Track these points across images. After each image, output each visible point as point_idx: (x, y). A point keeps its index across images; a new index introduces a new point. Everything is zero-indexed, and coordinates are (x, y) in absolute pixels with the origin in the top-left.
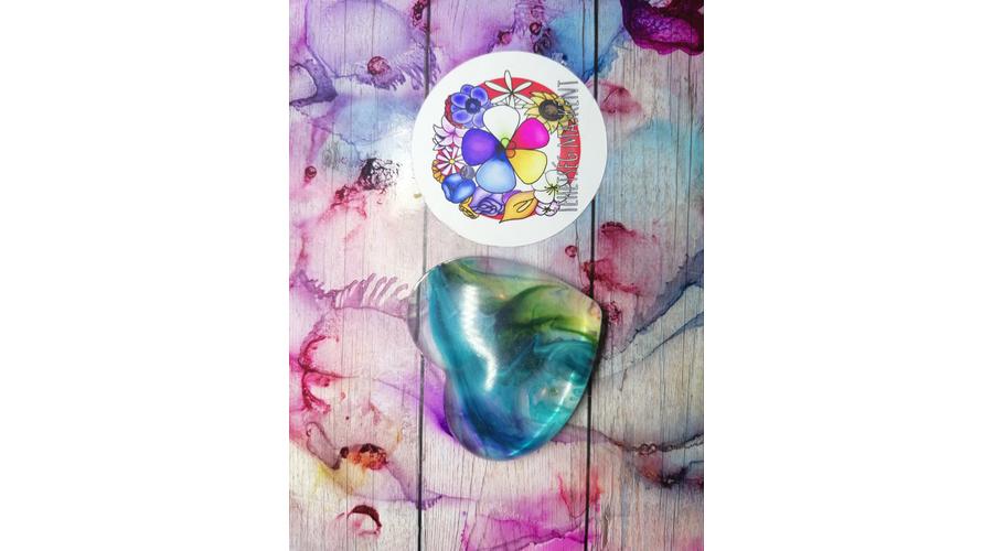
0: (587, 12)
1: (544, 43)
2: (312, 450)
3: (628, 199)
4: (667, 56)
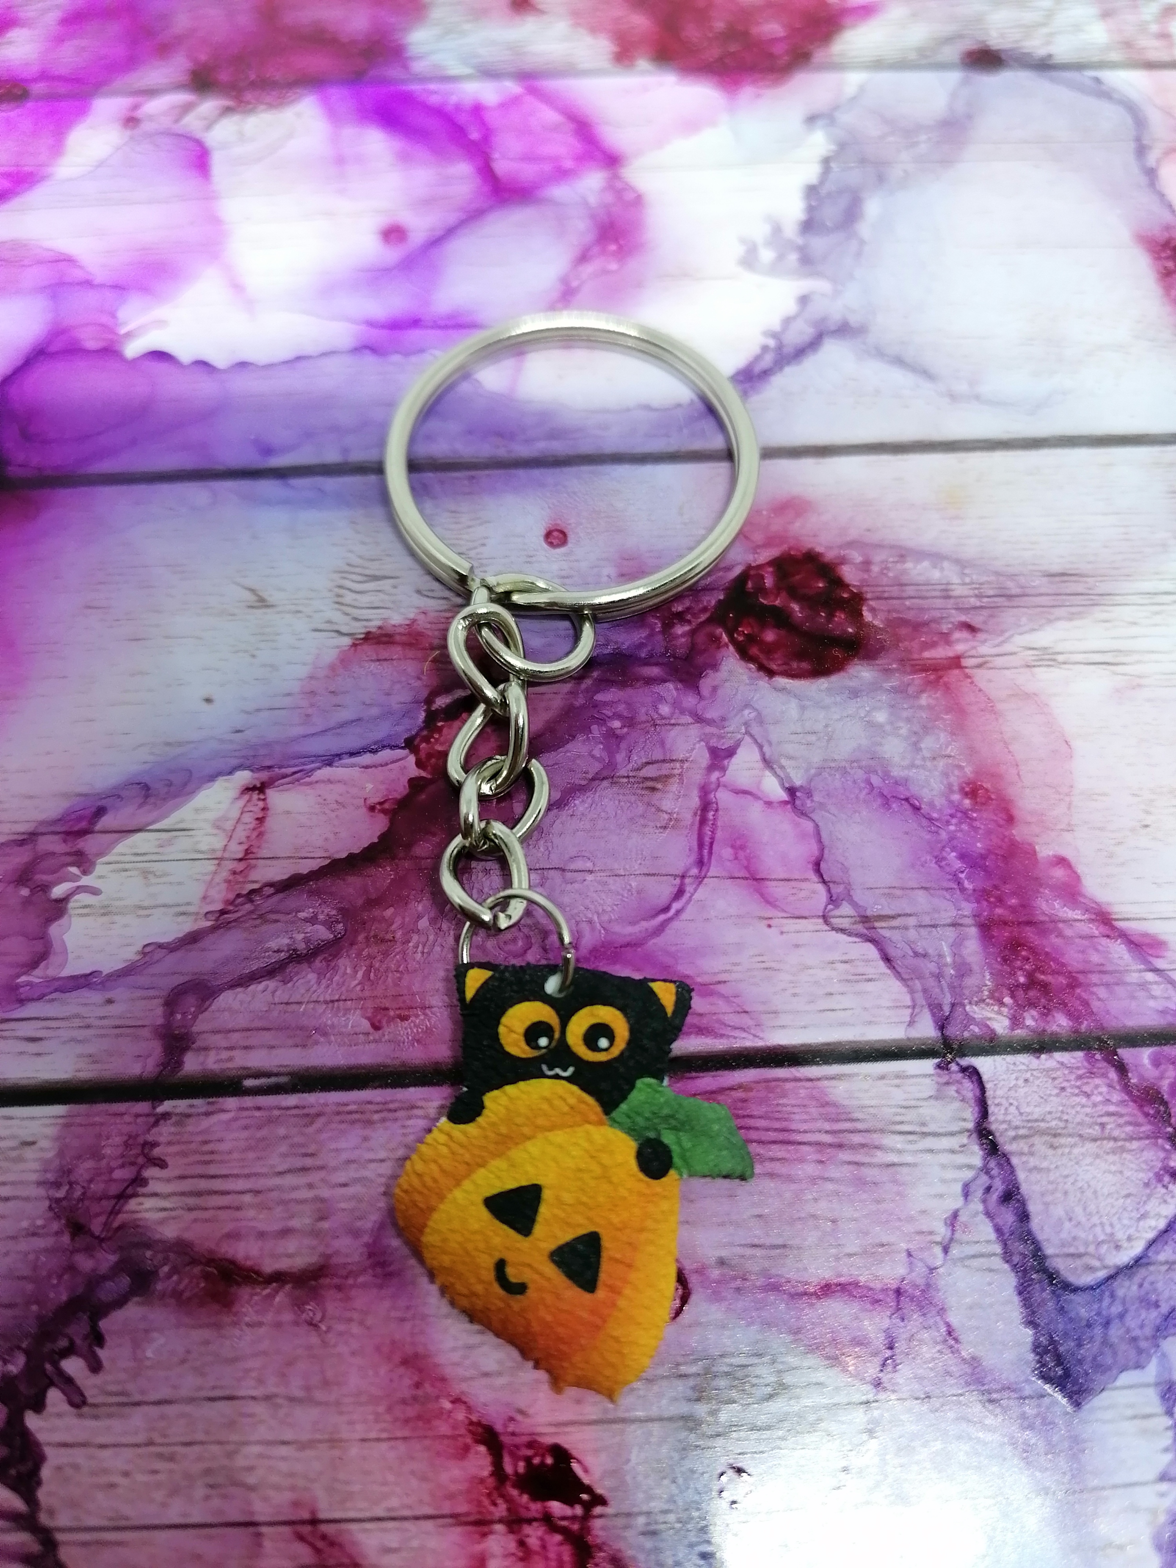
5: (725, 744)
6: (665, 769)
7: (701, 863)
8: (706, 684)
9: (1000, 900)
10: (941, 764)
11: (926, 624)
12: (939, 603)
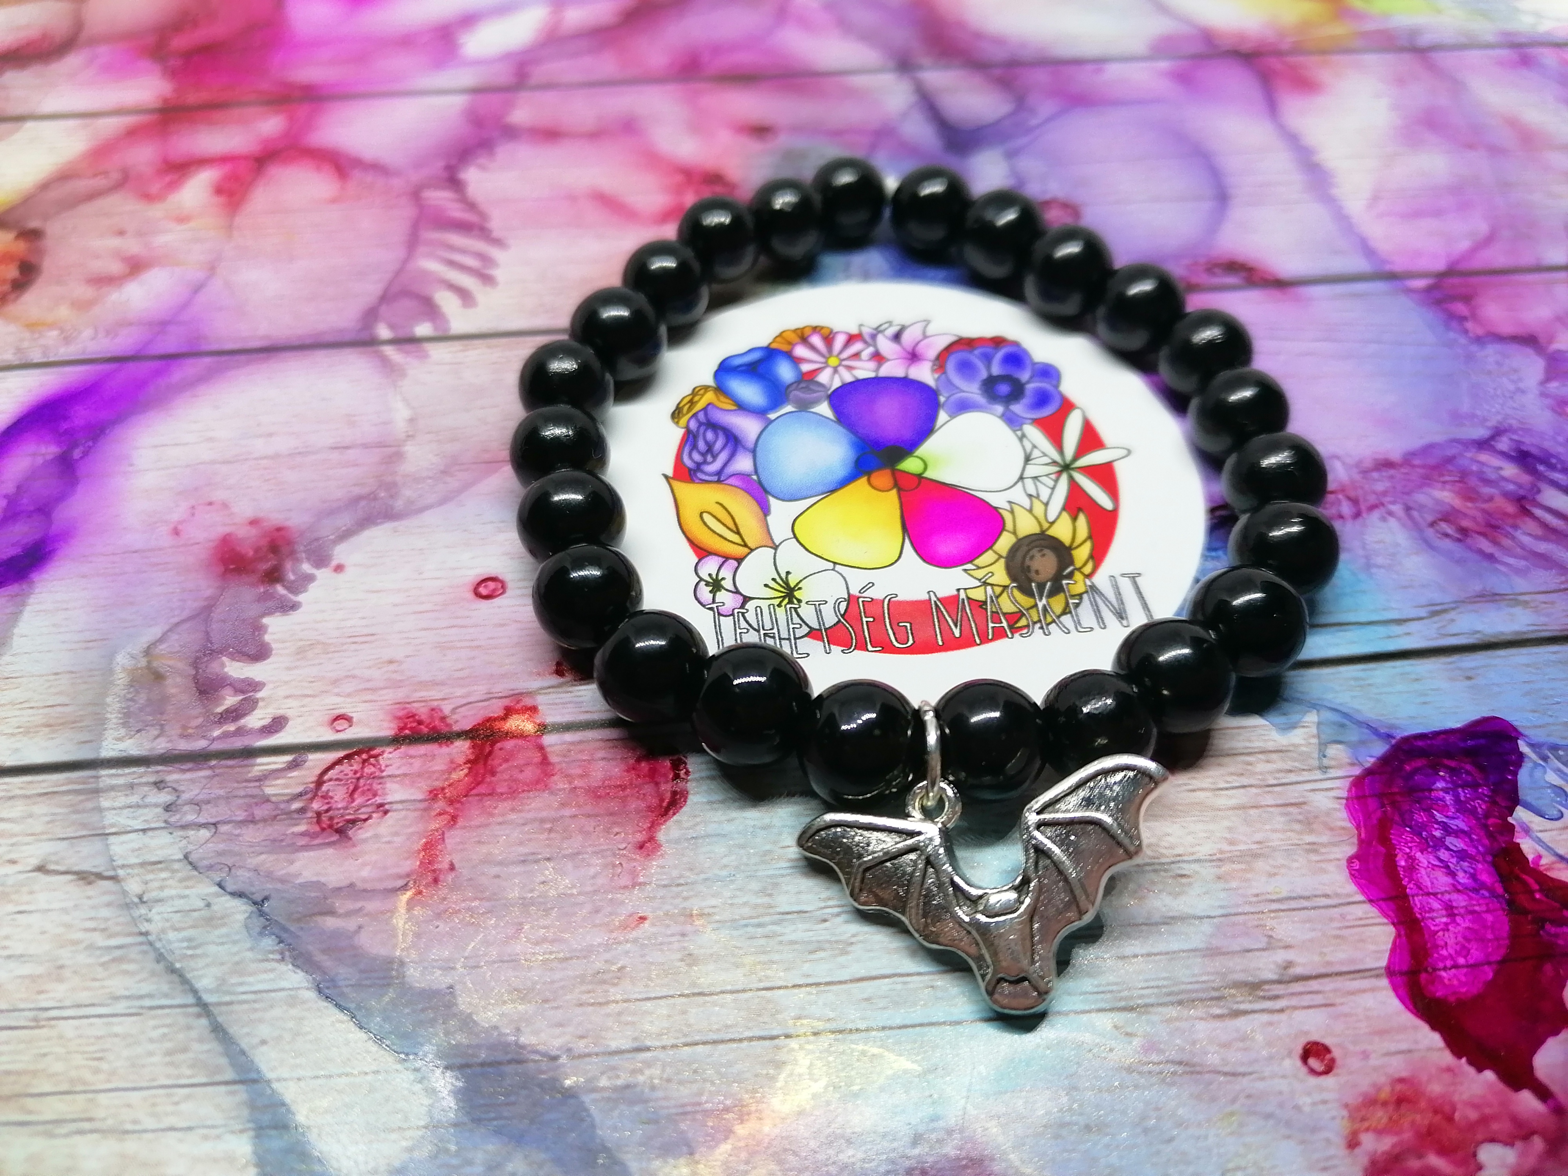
0: (1396, 629)
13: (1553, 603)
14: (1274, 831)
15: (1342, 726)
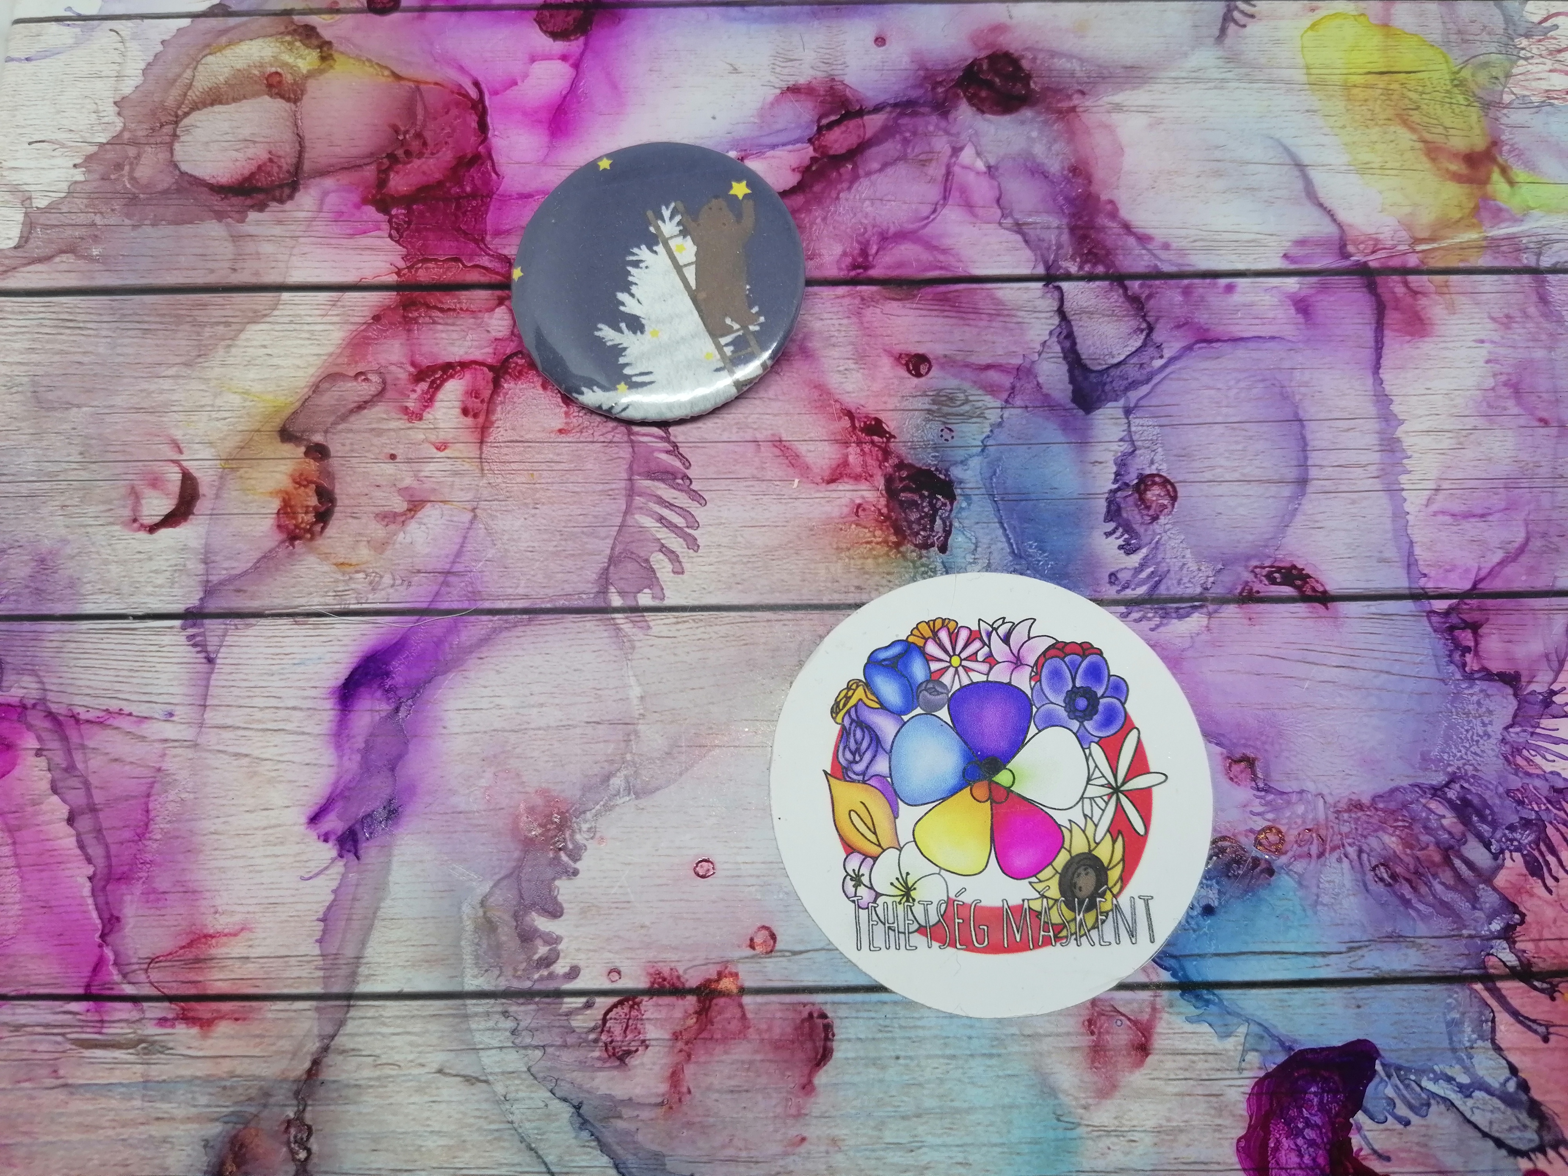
0: (1320, 960)
1: (1238, 862)
2: (325, 385)
3: (892, 1074)
4: (1233, 1159)
5: (958, 145)
6: (930, 156)
7: (945, 198)
8: (951, 117)
9: (1080, 218)
10: (1060, 157)
11: (1061, 90)
12: (1068, 80)
13: (1440, 947)
14: (1198, 1114)
15: (1262, 1037)
